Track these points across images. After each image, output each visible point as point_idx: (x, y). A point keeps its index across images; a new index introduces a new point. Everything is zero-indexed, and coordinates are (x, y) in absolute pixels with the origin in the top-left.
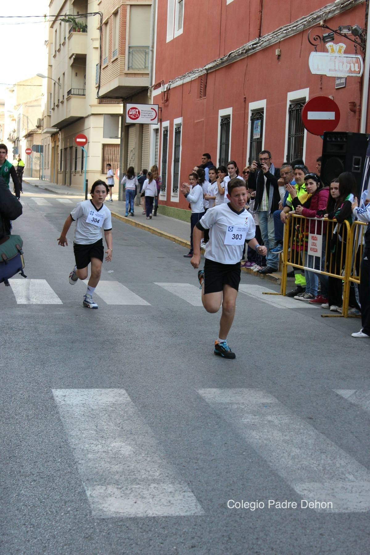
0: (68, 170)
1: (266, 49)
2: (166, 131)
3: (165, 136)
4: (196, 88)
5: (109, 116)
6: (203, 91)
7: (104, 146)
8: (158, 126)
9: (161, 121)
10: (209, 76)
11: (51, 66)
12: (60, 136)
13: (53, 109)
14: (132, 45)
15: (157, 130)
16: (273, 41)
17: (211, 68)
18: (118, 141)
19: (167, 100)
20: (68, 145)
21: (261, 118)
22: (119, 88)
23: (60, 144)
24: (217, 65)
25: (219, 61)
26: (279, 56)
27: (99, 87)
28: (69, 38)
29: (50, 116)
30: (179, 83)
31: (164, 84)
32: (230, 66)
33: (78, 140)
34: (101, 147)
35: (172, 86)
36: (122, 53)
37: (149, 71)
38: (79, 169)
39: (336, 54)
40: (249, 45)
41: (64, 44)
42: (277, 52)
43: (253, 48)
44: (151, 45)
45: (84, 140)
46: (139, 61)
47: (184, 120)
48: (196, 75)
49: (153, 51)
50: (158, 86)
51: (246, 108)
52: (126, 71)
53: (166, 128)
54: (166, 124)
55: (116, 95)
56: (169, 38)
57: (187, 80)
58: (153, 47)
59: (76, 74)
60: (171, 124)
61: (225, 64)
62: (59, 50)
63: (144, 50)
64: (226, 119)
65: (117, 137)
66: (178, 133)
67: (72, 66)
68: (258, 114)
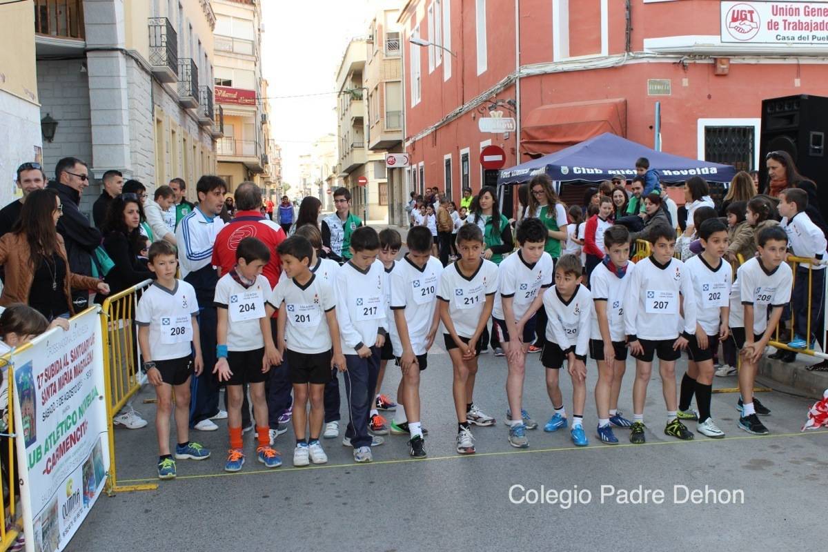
0: (356, 204)
1: (467, 113)
2: (415, 172)
3: (415, 175)
4: (430, 140)
5: (378, 163)
6: (435, 143)
7: (380, 184)
8: (409, 168)
9: (411, 164)
10: (438, 133)
11: (339, 126)
12: (349, 179)
13: (343, 159)
14: (388, 111)
15: (409, 171)
16: (471, 108)
17: (438, 126)
18: (385, 181)
19: (414, 149)
20: (355, 185)
21: (467, 160)
22: (381, 143)
23: (349, 185)
24: (441, 124)
25: (441, 122)
26: (474, 118)
27: (369, 142)
28: (350, 105)
29: (340, 164)
30: (420, 137)
31: (412, 138)
32: (448, 124)
33: (360, 181)
34: (377, 185)
35: (417, 139)
36: (382, 117)
37: (401, 129)
38: (363, 203)
39: (497, 118)
40: (457, 110)
41: (347, 110)
42: (473, 115)
43: (460, 112)
44: (402, 110)
45: (364, 181)
46: (394, 122)
47: (424, 163)
48: (429, 132)
49: (404, 114)
50: (408, 139)
51: (459, 154)
52: (386, 130)
53: (415, 169)
54: (414, 166)
55: (381, 147)
56: (413, 105)
57: (425, 135)
58: (404, 111)
59: (357, 132)
60: (418, 167)
61: (446, 123)
62: (344, 114)
63: (398, 114)
64: (448, 161)
65: (385, 178)
66: (422, 173)
67: (353, 126)
68: (465, 157)
